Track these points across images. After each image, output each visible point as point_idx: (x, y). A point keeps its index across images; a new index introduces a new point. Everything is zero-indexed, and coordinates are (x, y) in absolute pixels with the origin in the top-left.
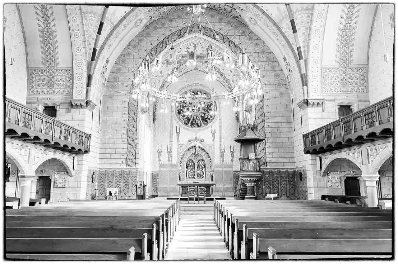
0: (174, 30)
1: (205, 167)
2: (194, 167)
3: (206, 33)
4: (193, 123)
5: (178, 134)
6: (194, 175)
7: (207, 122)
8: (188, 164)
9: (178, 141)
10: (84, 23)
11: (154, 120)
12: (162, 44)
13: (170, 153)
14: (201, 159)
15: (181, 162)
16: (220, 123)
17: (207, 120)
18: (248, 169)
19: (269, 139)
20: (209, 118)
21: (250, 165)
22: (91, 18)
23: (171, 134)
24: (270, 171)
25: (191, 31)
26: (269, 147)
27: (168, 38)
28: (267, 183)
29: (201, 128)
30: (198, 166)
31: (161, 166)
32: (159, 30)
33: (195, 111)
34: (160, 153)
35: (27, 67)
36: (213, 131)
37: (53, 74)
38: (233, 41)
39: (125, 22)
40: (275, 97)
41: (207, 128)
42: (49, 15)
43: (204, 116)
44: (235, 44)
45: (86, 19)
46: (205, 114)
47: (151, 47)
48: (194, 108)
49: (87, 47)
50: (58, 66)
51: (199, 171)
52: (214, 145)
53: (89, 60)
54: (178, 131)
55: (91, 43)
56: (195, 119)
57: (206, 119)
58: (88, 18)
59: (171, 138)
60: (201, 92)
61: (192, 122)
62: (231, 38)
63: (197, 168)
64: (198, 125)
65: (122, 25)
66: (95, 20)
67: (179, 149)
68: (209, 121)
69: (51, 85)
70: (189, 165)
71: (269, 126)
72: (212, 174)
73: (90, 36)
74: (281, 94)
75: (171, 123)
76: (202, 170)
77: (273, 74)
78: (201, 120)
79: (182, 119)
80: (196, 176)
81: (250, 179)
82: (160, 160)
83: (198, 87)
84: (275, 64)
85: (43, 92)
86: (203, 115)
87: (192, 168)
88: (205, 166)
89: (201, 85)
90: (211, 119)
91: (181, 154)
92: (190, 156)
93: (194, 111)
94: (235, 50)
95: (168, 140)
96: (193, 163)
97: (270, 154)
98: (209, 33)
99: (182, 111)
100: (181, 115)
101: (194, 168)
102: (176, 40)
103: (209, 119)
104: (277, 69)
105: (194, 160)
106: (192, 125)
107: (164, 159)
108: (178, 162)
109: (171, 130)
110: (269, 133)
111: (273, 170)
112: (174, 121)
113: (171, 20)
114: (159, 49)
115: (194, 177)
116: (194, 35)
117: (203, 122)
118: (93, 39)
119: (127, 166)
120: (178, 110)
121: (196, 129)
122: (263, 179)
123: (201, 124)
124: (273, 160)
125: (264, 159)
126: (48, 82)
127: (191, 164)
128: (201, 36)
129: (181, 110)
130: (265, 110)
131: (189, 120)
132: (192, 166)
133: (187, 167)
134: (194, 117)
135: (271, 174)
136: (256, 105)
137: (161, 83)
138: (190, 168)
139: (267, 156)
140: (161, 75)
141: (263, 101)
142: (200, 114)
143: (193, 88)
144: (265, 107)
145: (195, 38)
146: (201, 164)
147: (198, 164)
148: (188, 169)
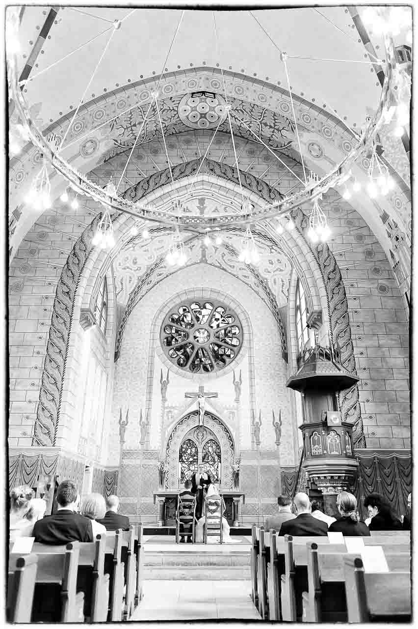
0: (160, 168)
1: (220, 458)
2: (195, 458)
3: (223, 175)
4: (196, 363)
5: (164, 385)
7: (224, 361)
8: (184, 450)
9: (164, 399)
11: (116, 355)
12: (135, 191)
13: (145, 426)
14: (212, 440)
15: (168, 445)
16: (250, 364)
17: (225, 357)
18: (325, 452)
19: (366, 384)
20: (227, 354)
21: (329, 441)
23: (150, 386)
24: (374, 458)
25: (194, 170)
26: (368, 401)
27: (148, 182)
28: (370, 488)
29: (212, 374)
30: (205, 455)
31: (125, 454)
32: (130, 167)
33: (201, 341)
34: (123, 425)
36: (237, 379)
38: (276, 188)
39: (57, 132)
40: (369, 295)
41: (225, 373)
43: (218, 350)
44: (280, 194)
46: (219, 346)
48: (198, 334)
52: (237, 409)
54: (165, 379)
56: (200, 355)
57: (222, 355)
59: (150, 393)
60: (212, 304)
61: (193, 362)
62: (271, 184)
63: (203, 459)
64: (206, 369)
67: (165, 418)
68: (227, 360)
70: (185, 453)
71: (362, 353)
72: (236, 469)
74: (383, 289)
75: (151, 364)
76: (213, 465)
77: (361, 250)
78: (211, 357)
79: (174, 356)
81: (332, 477)
82: (122, 441)
83: (207, 295)
84: (365, 232)
86: (216, 348)
87: (191, 459)
88: (219, 456)
90: (232, 356)
91: (169, 429)
92: (189, 433)
93: (198, 341)
95: (144, 398)
96: (194, 449)
97: (371, 417)
98: (230, 175)
99: (174, 340)
100: (171, 347)
101: (196, 461)
102: (163, 185)
103: (229, 356)
104: (368, 241)
105: (197, 443)
106: (194, 367)
107: (133, 440)
108: (162, 446)
109: (151, 378)
110: (365, 369)
111: (381, 457)
112: (157, 359)
113: (155, 152)
116: (200, 177)
117: (216, 361)
119: (35, 443)
120: (167, 338)
121: (201, 375)
122: (360, 479)
123: (212, 366)
124: (380, 432)
125: (359, 429)
127: (189, 451)
128: (213, 179)
129: (173, 337)
130: (351, 320)
131: (187, 357)
132: (193, 456)
133: (181, 457)
134: (197, 352)
135: (377, 466)
136: (331, 310)
137: (135, 282)
138: (188, 459)
139: (366, 422)
140: (136, 267)
141: (345, 303)
142: (211, 346)
143: (197, 295)
144: (350, 314)
145: (203, 183)
146: (210, 451)
147: (204, 451)
148: (184, 462)
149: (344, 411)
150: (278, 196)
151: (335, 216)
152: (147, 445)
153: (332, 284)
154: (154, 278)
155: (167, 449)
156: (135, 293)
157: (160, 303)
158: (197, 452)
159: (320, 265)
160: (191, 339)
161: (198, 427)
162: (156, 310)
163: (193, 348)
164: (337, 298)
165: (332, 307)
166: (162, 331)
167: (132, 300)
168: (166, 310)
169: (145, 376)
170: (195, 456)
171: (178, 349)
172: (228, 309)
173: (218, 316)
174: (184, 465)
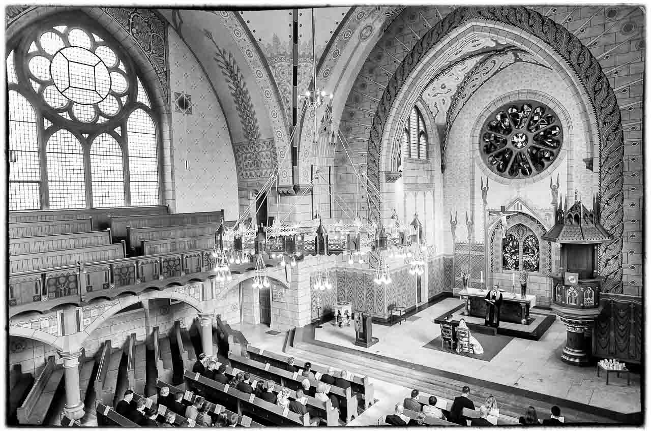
0: (430, 25)
3: (491, 16)
4: (515, 167)
5: (485, 191)
6: (517, 264)
7: (543, 165)
9: (485, 203)
10: (274, 75)
11: (443, 168)
12: (412, 57)
13: (470, 224)
14: (532, 236)
15: (492, 239)
16: (569, 167)
17: (543, 160)
18: (563, 302)
19: (633, 236)
20: (547, 156)
21: (568, 294)
22: (279, 64)
23: (473, 192)
24: (630, 304)
25: (462, 17)
26: (632, 252)
27: (421, 44)
28: (622, 327)
29: (529, 179)
30: (526, 248)
31: (458, 246)
32: (406, 31)
33: (519, 145)
34: (454, 224)
35: (232, 143)
36: (554, 183)
37: (257, 149)
38: (550, 18)
39: (334, 48)
41: (542, 178)
42: (236, 73)
43: (537, 153)
44: (555, 24)
45: (274, 67)
46: (538, 149)
47: (394, 68)
48: (516, 139)
49: (285, 106)
50: (261, 138)
51: (527, 258)
53: (290, 124)
54: (485, 186)
55: (288, 99)
56: (518, 159)
57: (541, 158)
58: (276, 66)
59: (473, 198)
60: (530, 106)
61: (512, 166)
62: (545, 13)
63: (524, 251)
64: (524, 173)
65: (330, 56)
66: (286, 65)
67: (487, 219)
68: (546, 163)
69: (257, 165)
70: (507, 245)
71: (633, 205)
72: (523, 283)
73: (285, 90)
75: (472, 173)
76: (532, 256)
79: (494, 163)
80: (521, 266)
82: (454, 236)
83: (524, 97)
85: (251, 174)
86: (535, 151)
87: (513, 251)
88: (538, 250)
89: (529, 92)
90: (551, 158)
91: (490, 228)
92: (511, 229)
93: (516, 146)
94: (556, 39)
95: (469, 203)
96: (515, 243)
97: (633, 268)
99: (493, 147)
100: (491, 154)
101: (517, 252)
102: (434, 44)
103: (548, 159)
106: (513, 173)
107: (462, 234)
108: (486, 239)
109: (472, 185)
110: (634, 221)
111: (639, 303)
112: (477, 170)
115: (517, 268)
116: (469, 25)
117: (534, 164)
118: (290, 93)
119: (371, 267)
120: (486, 146)
121: (520, 180)
122: (612, 319)
123: (530, 170)
125: (618, 277)
126: (255, 161)
127: (511, 244)
128: (482, 23)
129: (492, 144)
130: (626, 169)
131: (506, 162)
132: (514, 248)
133: (504, 248)
134: (516, 157)
135: (632, 310)
136: (604, 158)
137: (449, 102)
138: (511, 250)
139: (625, 271)
140: (446, 90)
141: (621, 151)
142: (529, 150)
143: (513, 99)
144: (625, 163)
145: (473, 28)
146: (531, 244)
147: (525, 245)
148: (506, 253)
149: (603, 260)
150: (552, 28)
151: (622, 38)
152: (474, 240)
153: (607, 130)
154: (468, 90)
155: (491, 242)
156: (450, 110)
157: (478, 112)
158: (518, 245)
159: (595, 108)
160: (509, 145)
161: (519, 225)
162: (473, 122)
163: (511, 153)
164: (611, 145)
165: (604, 154)
166: (482, 140)
167: (449, 117)
168: (484, 120)
169: (468, 183)
171: (497, 156)
172: (547, 110)
173: (536, 118)
174: (507, 255)
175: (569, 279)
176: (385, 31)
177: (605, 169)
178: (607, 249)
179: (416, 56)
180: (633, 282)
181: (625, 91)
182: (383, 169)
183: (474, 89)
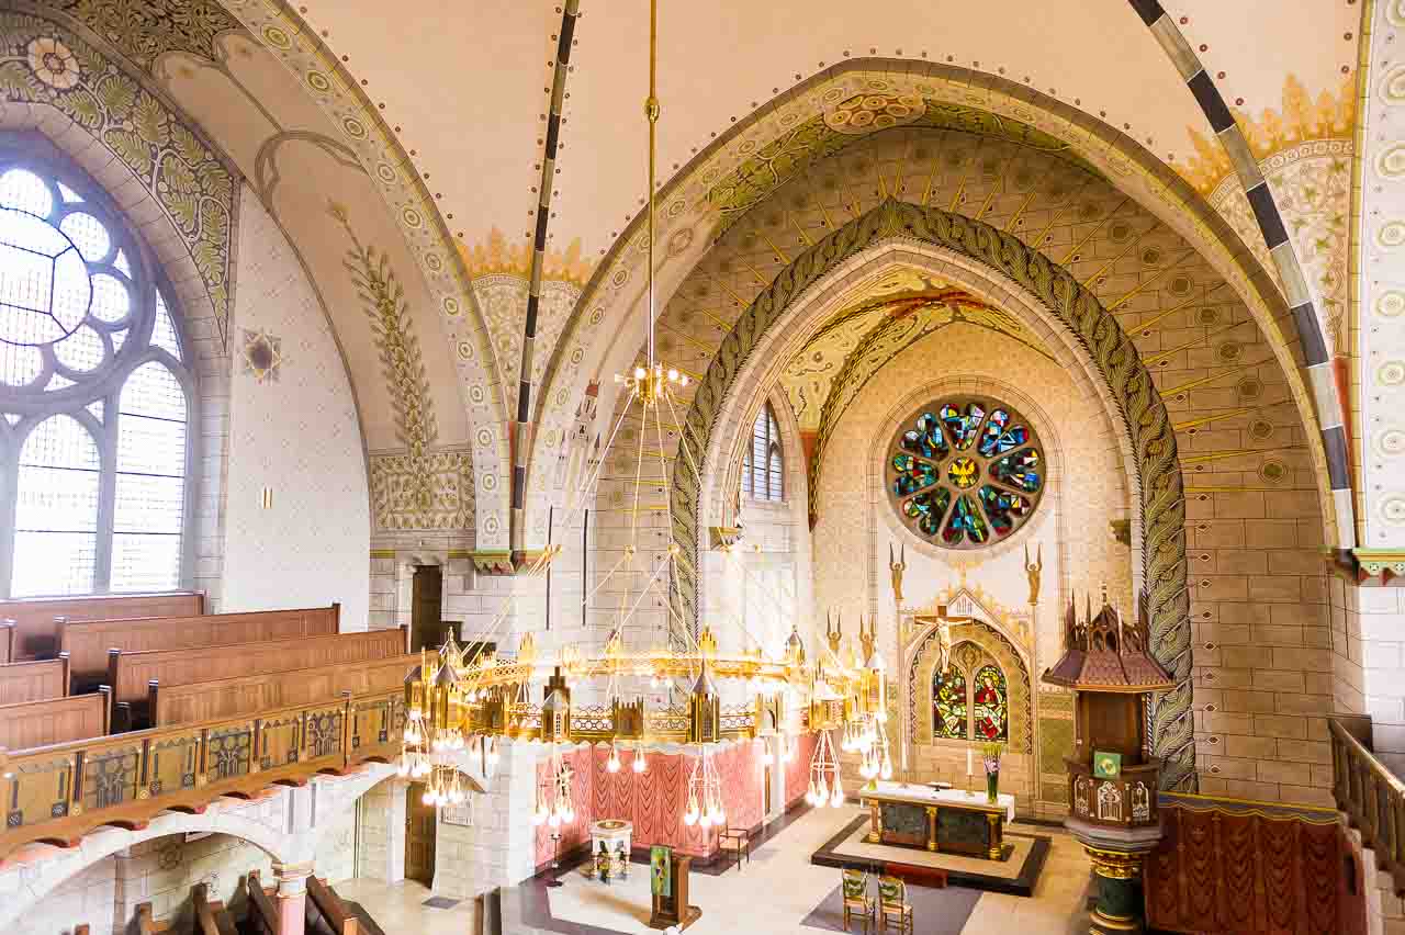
0: (810, 239)
2: (962, 695)
3: (930, 237)
4: (955, 526)
5: (897, 572)
6: (962, 724)
7: (1008, 522)
8: (940, 681)
9: (899, 597)
10: (483, 310)
11: (812, 520)
12: (771, 297)
13: (869, 640)
14: (990, 667)
15: (912, 672)
16: (1060, 529)
17: (1009, 514)
18: (1092, 815)
19: (1210, 676)
20: (1015, 506)
21: (1101, 797)
22: (497, 288)
23: (873, 573)
24: (1213, 814)
25: (874, 232)
26: (1210, 709)
27: (792, 274)
28: (1199, 864)
29: (985, 549)
32: (760, 246)
33: (963, 481)
34: (834, 640)
35: (365, 450)
36: (1033, 561)
37: (427, 466)
38: (1042, 251)
39: (618, 266)
40: (1237, 489)
41: (1009, 548)
42: (391, 298)
43: (996, 499)
44: (1050, 264)
45: (485, 294)
46: (999, 492)
47: (735, 315)
48: (956, 470)
49: (502, 378)
50: (439, 442)
51: (983, 712)
52: (1034, 617)
53: (512, 417)
54: (897, 560)
55: (511, 364)
56: (962, 511)
57: (1005, 510)
58: (491, 292)
59: (873, 585)
60: (982, 407)
61: (950, 523)
62: (1032, 243)
64: (973, 537)
65: (607, 281)
66: (513, 293)
67: (903, 632)
68: (1015, 520)
69: (423, 501)
70: (943, 685)
71: (1207, 615)
72: (992, 769)
73: (506, 343)
74: (1272, 472)
75: (872, 533)
76: (993, 709)
77: (1230, 380)
78: (984, 515)
79: (914, 515)
80: (970, 731)
83: (970, 390)
84: (1241, 336)
85: (406, 521)
86: (992, 496)
87: (954, 697)
89: (978, 380)
90: (1024, 510)
91: (910, 649)
93: (956, 483)
94: (1053, 291)
95: (864, 596)
96: (958, 681)
97: (1214, 740)
98: (943, 232)
99: (911, 483)
100: (907, 498)
101: (963, 700)
102: (818, 277)
103: (1018, 512)
104: (1245, 357)
105: (962, 669)
106: (951, 536)
108: (901, 675)
109: (872, 559)
110: (1209, 647)
111: (1229, 813)
112: (881, 524)
113: (800, 203)
114: (761, 317)
115: (962, 735)
116: (886, 249)
117: (991, 521)
118: (516, 350)
120: (899, 480)
121: (964, 553)
122: (1181, 847)
123: (985, 533)
124: (1229, 768)
125: (1187, 760)
126: (418, 491)
127: (950, 684)
128: (911, 247)
129: (909, 478)
130: (1190, 545)
131: (937, 514)
132: (957, 692)
133: (936, 691)
134: (956, 506)
135: (1217, 827)
136: (1148, 523)
137: (827, 389)
138: (949, 696)
139: (1201, 748)
140: (822, 365)
141: (1180, 509)
142: (982, 492)
143: (951, 391)
144: (1189, 532)
145: (894, 254)
146: (989, 684)
147: (977, 685)
148: (940, 700)
149: (1158, 725)
150: (1045, 270)
151: (1174, 301)
153: (1153, 468)
154: (864, 368)
155: (911, 680)
156: (829, 406)
157: (883, 411)
158: (964, 686)
159: (1128, 425)
160: (943, 481)
161: (966, 643)
162: (873, 430)
163: (948, 498)
164: (1163, 497)
165: (1150, 515)
166: (890, 469)
167: (825, 418)
168: (893, 430)
169: (864, 557)
170: (960, 692)
171: (920, 501)
172: (1014, 414)
173: (994, 431)
174: (942, 706)
175: (1104, 766)
176: (716, 242)
177: (1153, 543)
178: (1164, 701)
179: (780, 298)
180: (1215, 770)
181: (1180, 397)
182: (706, 521)
183: (874, 366)
